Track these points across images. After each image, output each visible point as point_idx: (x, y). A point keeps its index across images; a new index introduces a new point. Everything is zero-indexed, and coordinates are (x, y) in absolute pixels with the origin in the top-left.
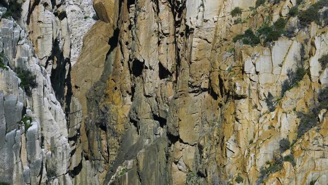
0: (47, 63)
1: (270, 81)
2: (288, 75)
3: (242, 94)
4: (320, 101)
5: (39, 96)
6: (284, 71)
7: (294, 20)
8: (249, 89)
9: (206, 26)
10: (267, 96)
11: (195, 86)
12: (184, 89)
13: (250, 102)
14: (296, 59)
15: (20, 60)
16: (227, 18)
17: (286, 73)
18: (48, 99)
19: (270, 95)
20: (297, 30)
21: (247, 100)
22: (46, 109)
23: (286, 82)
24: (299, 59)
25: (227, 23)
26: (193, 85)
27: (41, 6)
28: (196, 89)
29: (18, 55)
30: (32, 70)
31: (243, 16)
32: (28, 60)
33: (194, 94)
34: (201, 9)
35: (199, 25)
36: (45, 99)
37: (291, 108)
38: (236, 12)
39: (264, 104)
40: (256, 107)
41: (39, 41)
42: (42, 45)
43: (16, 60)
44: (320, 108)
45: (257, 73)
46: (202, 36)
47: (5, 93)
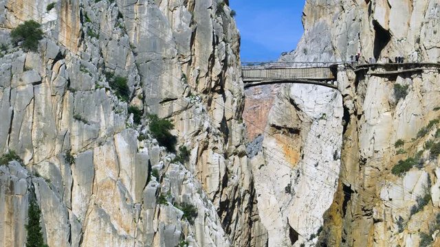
0: (215, 197)
1: (402, 206)
2: (417, 201)
3: (378, 218)
4: (437, 222)
5: (201, 225)
6: (414, 197)
7: (427, 153)
8: (385, 214)
9: (377, 156)
10: (398, 219)
11: (367, 210)
12: (359, 213)
13: (386, 224)
14: (423, 186)
15: (184, 196)
16: (392, 148)
17: (415, 199)
18: (209, 227)
19: (401, 218)
20: (428, 161)
21: (383, 223)
22: (207, 235)
23: (414, 207)
24: (427, 186)
25: (391, 154)
26: (365, 209)
27: (210, 150)
28: (368, 212)
29: (183, 192)
30: (195, 204)
31: (405, 147)
32: (192, 196)
33: (367, 217)
34: (373, 141)
35: (371, 155)
36: (207, 227)
37: (416, 229)
38: (399, 143)
39: (396, 226)
40: (390, 228)
41: (208, 179)
42: (210, 182)
43: (181, 196)
44: (436, 229)
45: (391, 200)
46: (374, 165)
47: (166, 224)
